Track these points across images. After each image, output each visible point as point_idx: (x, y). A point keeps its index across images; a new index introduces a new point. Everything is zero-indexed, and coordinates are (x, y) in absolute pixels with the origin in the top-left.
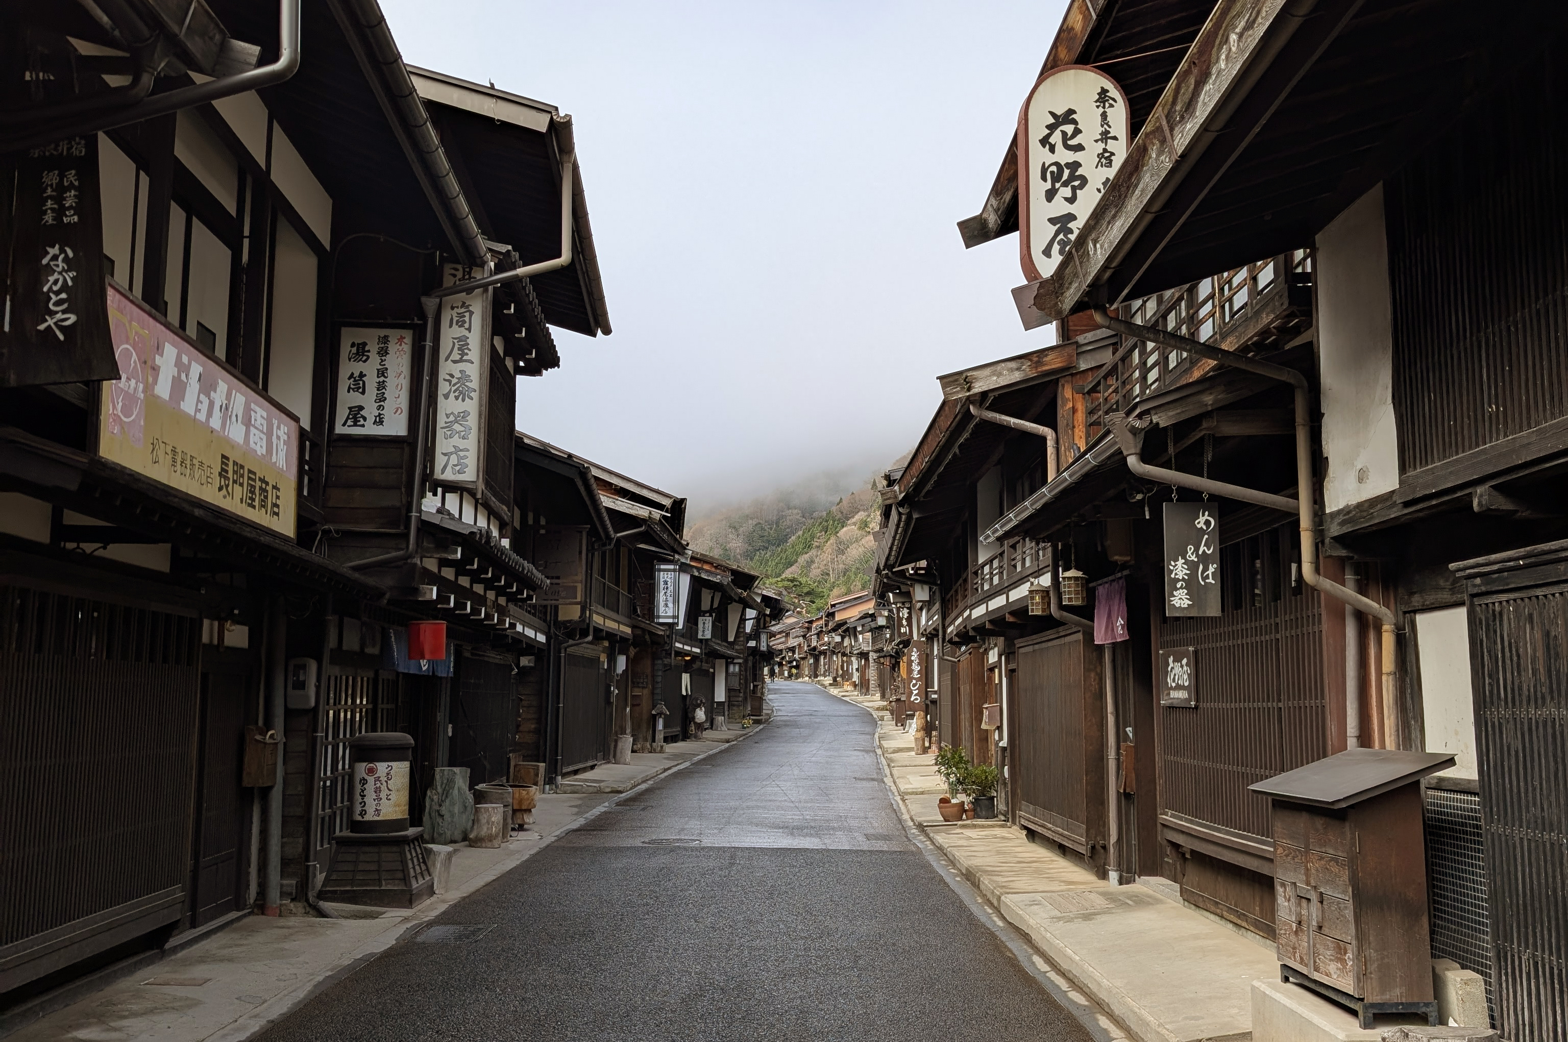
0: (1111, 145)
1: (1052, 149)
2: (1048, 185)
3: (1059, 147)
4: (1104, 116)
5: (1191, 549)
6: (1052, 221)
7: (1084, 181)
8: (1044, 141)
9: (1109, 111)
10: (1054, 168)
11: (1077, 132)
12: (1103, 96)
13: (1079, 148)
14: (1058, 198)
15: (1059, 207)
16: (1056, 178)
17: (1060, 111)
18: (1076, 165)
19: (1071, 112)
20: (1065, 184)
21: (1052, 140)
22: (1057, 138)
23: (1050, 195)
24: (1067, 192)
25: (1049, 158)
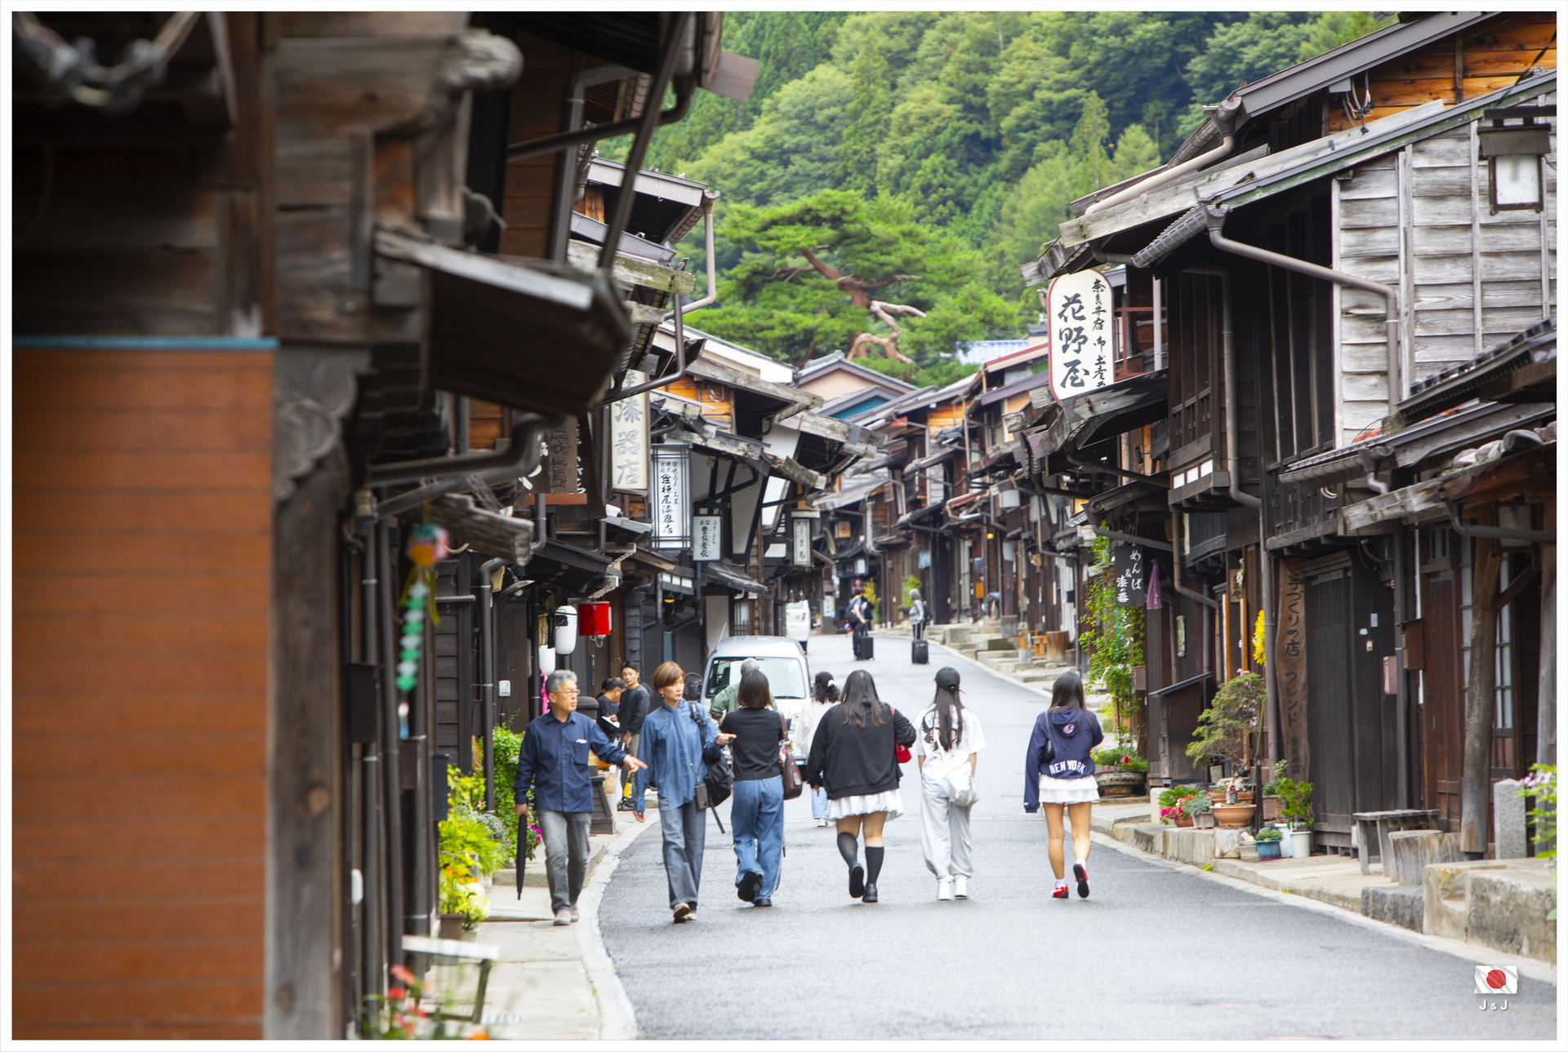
0: (1102, 316)
1: (1066, 320)
2: (1064, 342)
3: (1070, 318)
4: (1098, 297)
5: (1128, 571)
6: (1067, 365)
7: (1086, 339)
8: (1061, 315)
9: (1101, 294)
10: (1067, 332)
11: (1081, 308)
12: (1097, 284)
13: (1082, 318)
14: (1070, 350)
15: (1071, 356)
16: (1068, 338)
17: (1070, 296)
18: (1079, 330)
19: (1077, 295)
20: (1074, 341)
21: (1065, 314)
22: (1068, 313)
23: (1065, 348)
24: (1075, 346)
25: (1064, 325)
